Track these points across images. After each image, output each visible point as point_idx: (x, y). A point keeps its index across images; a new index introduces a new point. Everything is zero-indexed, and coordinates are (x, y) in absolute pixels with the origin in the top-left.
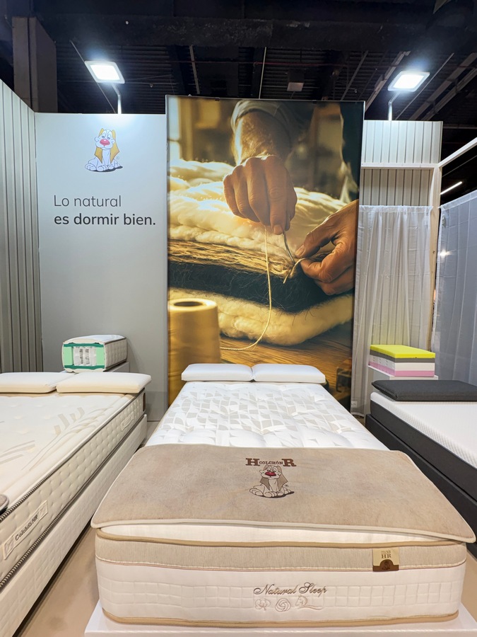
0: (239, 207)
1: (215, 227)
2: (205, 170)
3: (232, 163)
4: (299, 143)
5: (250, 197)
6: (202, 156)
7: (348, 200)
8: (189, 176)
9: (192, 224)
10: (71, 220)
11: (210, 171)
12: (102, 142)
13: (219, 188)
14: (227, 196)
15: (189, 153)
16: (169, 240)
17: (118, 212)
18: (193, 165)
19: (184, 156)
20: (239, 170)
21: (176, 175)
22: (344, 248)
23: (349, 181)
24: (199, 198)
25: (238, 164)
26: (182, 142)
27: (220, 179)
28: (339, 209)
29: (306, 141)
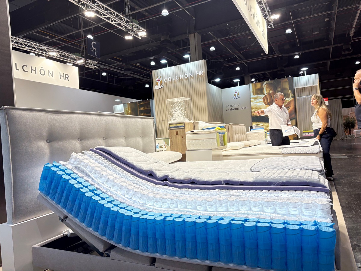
0: (266, 103)
1: (261, 108)
2: (258, 97)
3: (264, 94)
4: (279, 88)
5: (269, 101)
6: (257, 94)
7: (291, 98)
8: (255, 99)
9: (256, 108)
10: (230, 110)
11: (259, 97)
12: (236, 93)
13: (262, 100)
14: (263, 101)
15: (255, 94)
16: (251, 112)
17: (240, 107)
18: (255, 96)
19: (254, 95)
20: (266, 96)
21: (252, 99)
22: (292, 109)
23: (291, 94)
24: (257, 102)
25: (265, 94)
26: (253, 92)
27: (262, 98)
28: (289, 100)
29: (280, 87)
